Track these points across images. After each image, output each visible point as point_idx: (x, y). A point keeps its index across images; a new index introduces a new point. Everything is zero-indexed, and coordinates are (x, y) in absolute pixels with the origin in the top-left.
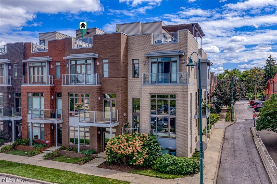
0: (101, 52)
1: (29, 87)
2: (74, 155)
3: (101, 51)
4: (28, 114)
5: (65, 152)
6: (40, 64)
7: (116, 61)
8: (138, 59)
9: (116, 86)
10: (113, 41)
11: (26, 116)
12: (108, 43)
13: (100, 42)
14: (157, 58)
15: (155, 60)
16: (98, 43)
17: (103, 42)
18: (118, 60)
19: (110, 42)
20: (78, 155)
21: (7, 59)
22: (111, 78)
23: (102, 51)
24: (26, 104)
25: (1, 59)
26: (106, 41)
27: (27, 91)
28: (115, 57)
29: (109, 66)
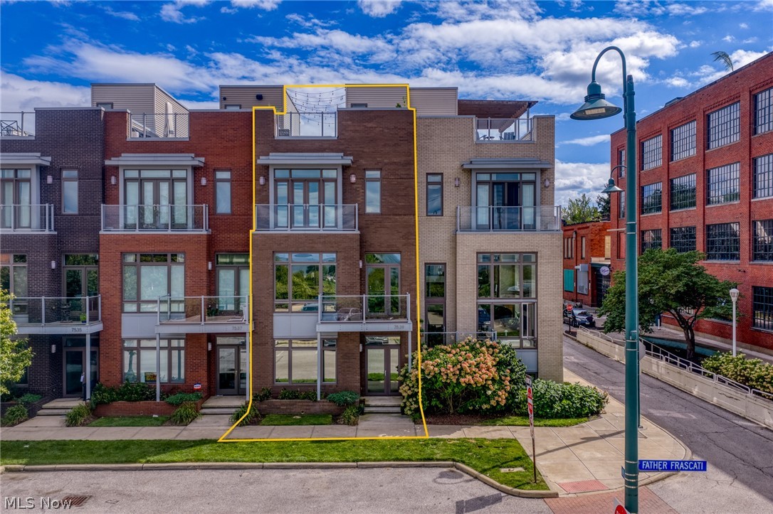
0: (363, 152)
1: (130, 237)
2: (305, 407)
3: (361, 149)
4: (123, 314)
5: (277, 404)
6: (166, 174)
7: (402, 176)
8: (442, 174)
9: (401, 235)
10: (395, 128)
11: (118, 321)
12: (380, 131)
13: (358, 128)
14: (491, 174)
15: (485, 177)
16: (352, 128)
17: (366, 129)
18: (407, 172)
19: (386, 131)
20: (317, 408)
21: (39, 154)
22: (390, 215)
23: (365, 150)
24: (118, 287)
25: (2, 152)
26: (374, 126)
27: (123, 249)
28: (401, 167)
29: (382, 186)
